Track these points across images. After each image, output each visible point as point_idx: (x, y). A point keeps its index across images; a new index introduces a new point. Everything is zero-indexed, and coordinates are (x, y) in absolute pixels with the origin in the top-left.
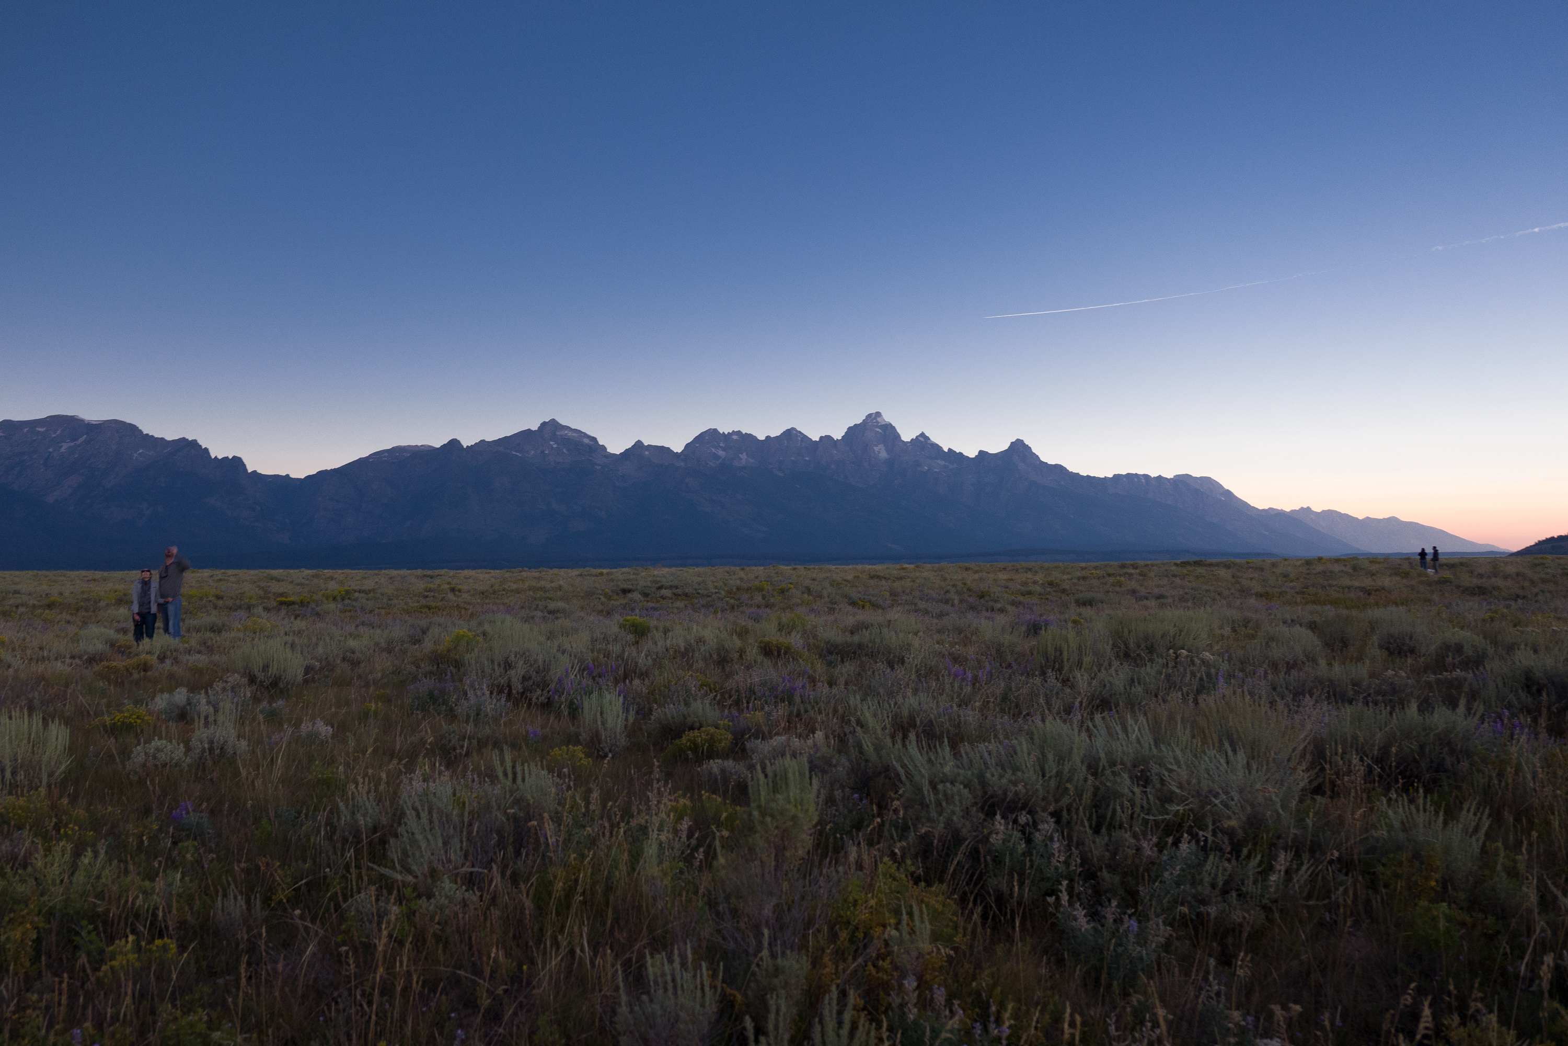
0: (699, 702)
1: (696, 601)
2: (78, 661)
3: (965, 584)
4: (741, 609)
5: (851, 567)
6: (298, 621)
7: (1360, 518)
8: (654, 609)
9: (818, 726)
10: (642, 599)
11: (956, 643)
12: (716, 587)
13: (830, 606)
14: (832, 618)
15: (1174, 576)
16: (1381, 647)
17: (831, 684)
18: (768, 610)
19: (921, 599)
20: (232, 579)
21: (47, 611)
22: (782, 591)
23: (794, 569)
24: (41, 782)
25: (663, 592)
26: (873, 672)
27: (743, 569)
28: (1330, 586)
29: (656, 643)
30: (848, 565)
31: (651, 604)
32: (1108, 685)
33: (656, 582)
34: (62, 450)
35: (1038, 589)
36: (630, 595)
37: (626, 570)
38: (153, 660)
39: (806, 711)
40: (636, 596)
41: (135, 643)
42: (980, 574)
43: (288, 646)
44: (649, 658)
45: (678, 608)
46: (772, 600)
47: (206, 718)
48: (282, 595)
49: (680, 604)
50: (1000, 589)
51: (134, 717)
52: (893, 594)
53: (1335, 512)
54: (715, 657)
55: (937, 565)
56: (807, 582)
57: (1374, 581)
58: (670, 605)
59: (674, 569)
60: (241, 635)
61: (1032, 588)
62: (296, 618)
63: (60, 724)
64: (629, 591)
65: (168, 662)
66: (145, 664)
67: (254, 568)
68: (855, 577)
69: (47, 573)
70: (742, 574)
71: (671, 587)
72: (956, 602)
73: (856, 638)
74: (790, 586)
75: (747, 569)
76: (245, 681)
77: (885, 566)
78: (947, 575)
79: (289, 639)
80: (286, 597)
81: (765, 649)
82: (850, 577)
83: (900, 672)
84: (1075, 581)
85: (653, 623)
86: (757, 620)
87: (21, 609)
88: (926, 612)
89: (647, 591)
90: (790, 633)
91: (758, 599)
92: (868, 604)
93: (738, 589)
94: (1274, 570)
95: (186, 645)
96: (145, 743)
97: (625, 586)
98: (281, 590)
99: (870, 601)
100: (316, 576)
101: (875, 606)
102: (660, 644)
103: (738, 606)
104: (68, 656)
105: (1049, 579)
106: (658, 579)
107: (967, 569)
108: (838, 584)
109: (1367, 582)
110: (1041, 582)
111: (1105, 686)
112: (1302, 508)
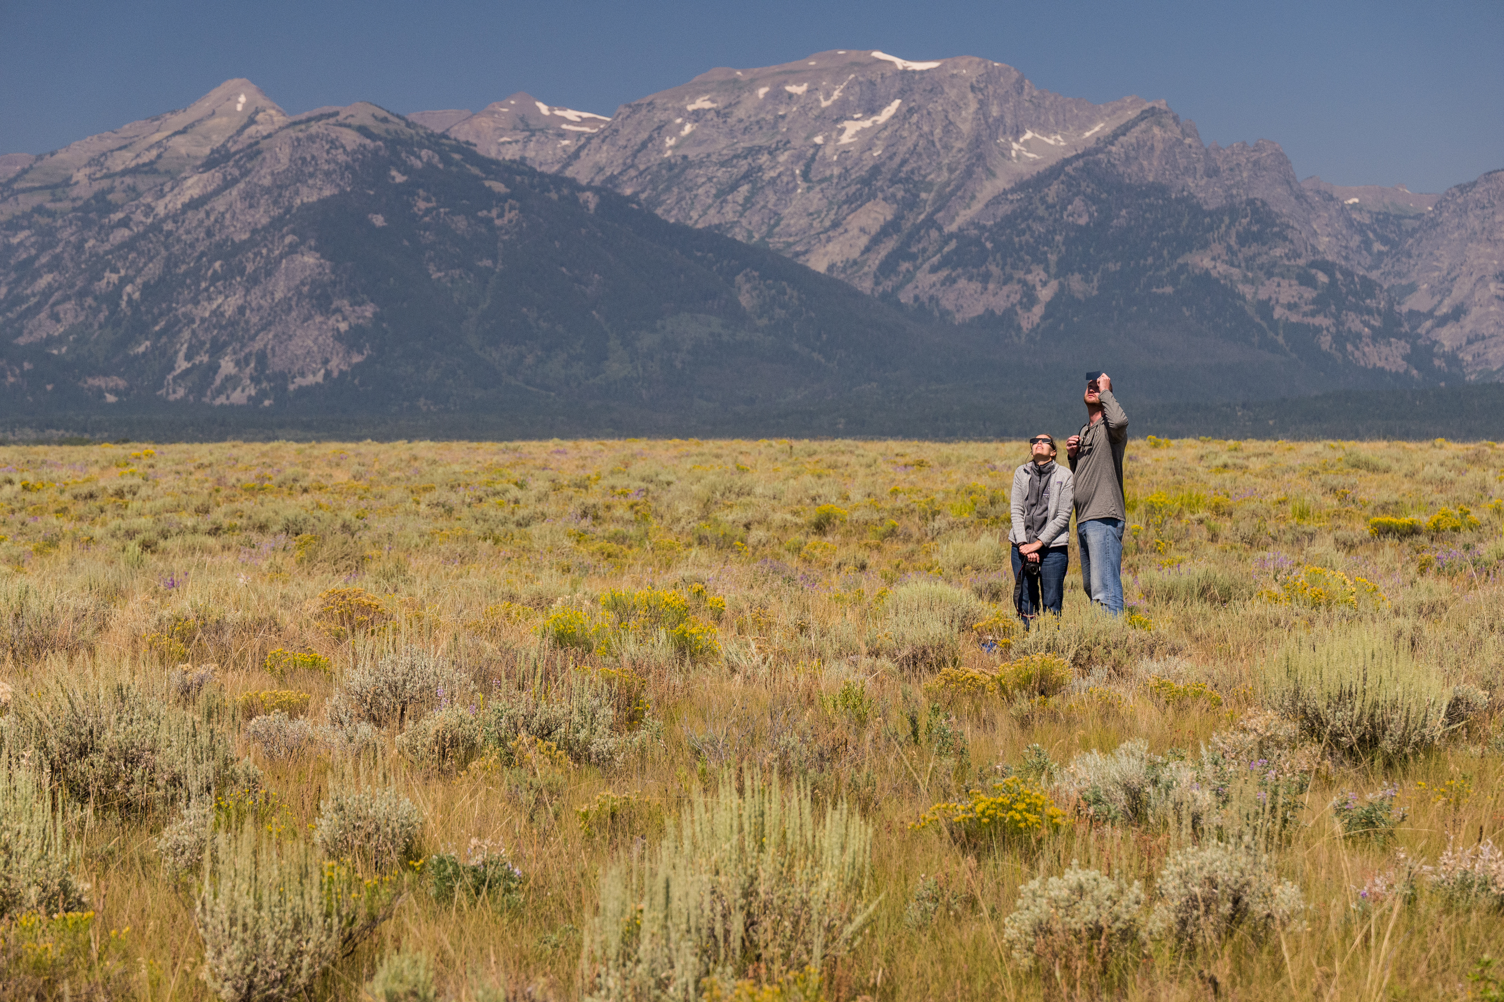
2: (885, 662)
6: (1428, 581)
20: (1256, 464)
21: (814, 539)
24: (809, 952)
34: (845, 139)
38: (1062, 666)
41: (1019, 624)
43: (1404, 642)
47: (1196, 819)
48: (1384, 508)
51: (1021, 806)
60: (1280, 610)
62: (1422, 571)
63: (851, 813)
65: (1099, 672)
66: (1043, 676)
67: (1312, 437)
69: (815, 445)
76: (1291, 728)
79: (1406, 624)
80: (1396, 514)
87: (758, 534)
95: (1144, 633)
96: (1050, 873)
98: (1384, 496)
100: (1476, 460)
104: (864, 650)
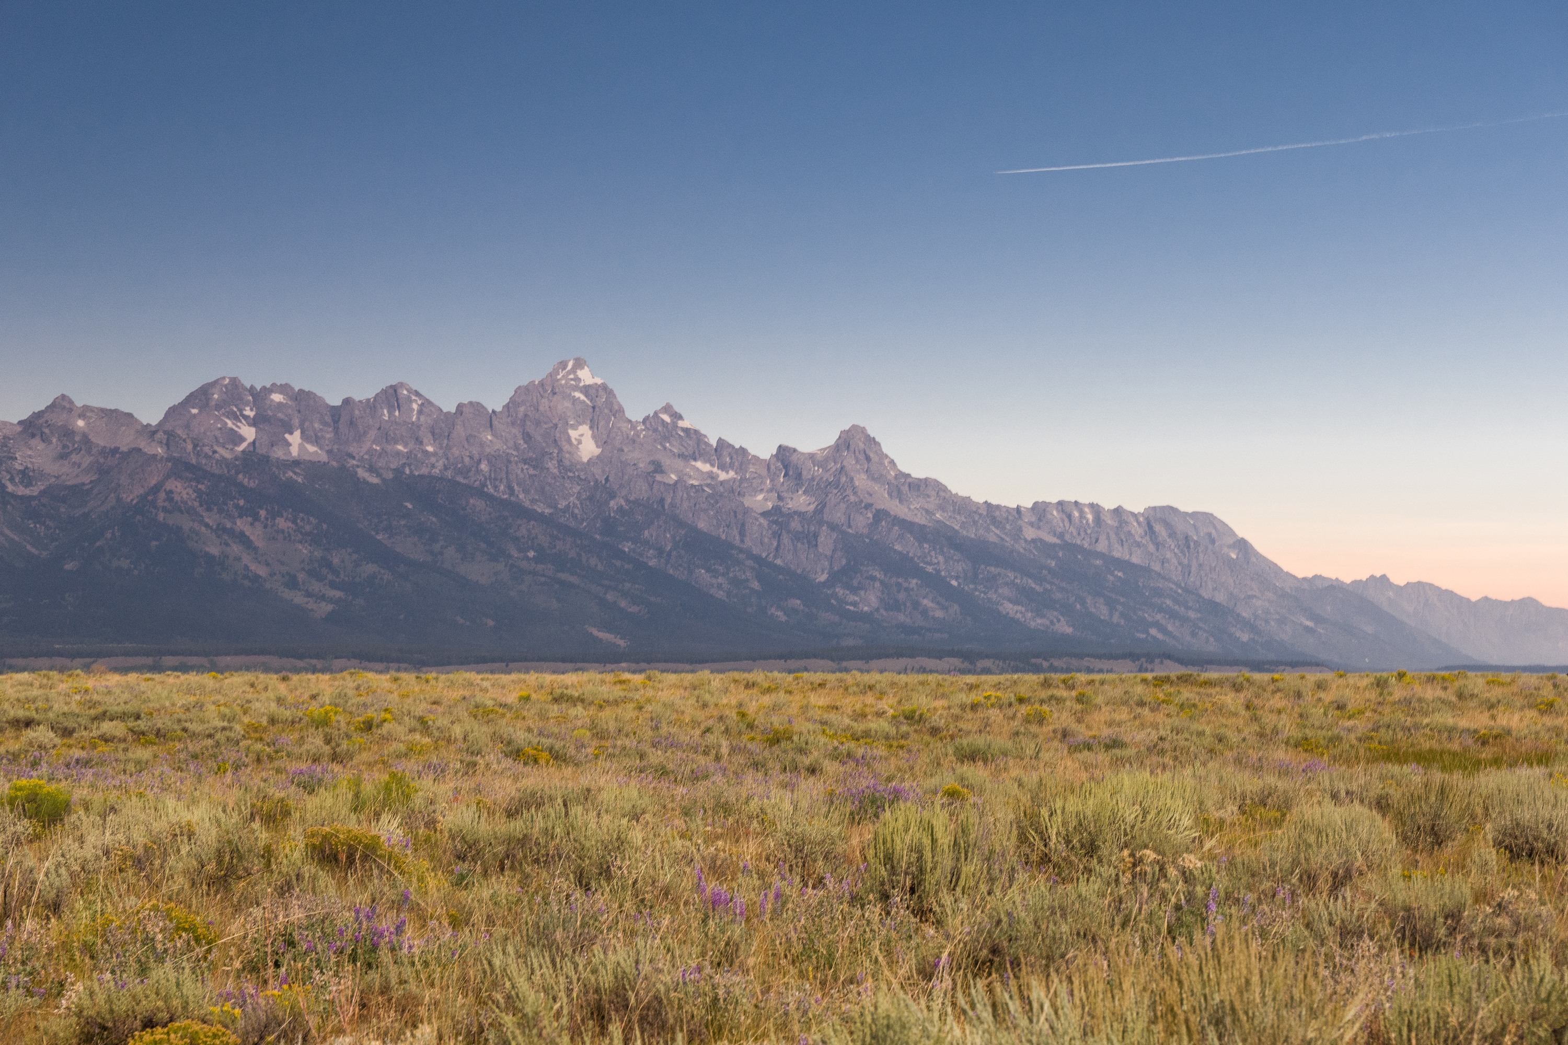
0: (168, 965)
1: (179, 746)
3: (743, 715)
4: (276, 764)
5: (514, 676)
7: (1474, 598)
8: (87, 763)
9: (422, 1011)
10: (57, 741)
11: (718, 837)
12: (223, 717)
13: (468, 759)
14: (467, 784)
15: (1141, 704)
16: (1498, 844)
17: (456, 923)
18: (336, 768)
19: (654, 745)
22: (368, 726)
23: (396, 680)
25: (107, 727)
26: (545, 898)
27: (284, 679)
28: (1417, 726)
29: (81, 840)
30: (509, 672)
31: (77, 753)
32: (1005, 919)
33: (93, 704)
35: (883, 725)
36: (29, 734)
37: (24, 676)
39: (402, 982)
40: (43, 734)
42: (774, 696)
44: (63, 871)
45: (138, 762)
46: (345, 745)
49: (142, 753)
50: (810, 726)
52: (600, 735)
53: (1431, 586)
54: (211, 867)
55: (689, 677)
56: (421, 709)
57: (1493, 717)
58: (121, 755)
59: (132, 677)
61: (873, 725)
64: (28, 723)
68: (521, 699)
70: (282, 688)
71: (123, 717)
72: (725, 751)
73: (517, 826)
74: (383, 715)
75: (295, 678)
77: (584, 677)
78: (707, 697)
81: (323, 851)
82: (512, 698)
83: (602, 898)
84: (956, 711)
85: (80, 793)
86: (310, 788)
88: (663, 772)
89: (70, 724)
90: (377, 815)
91: (315, 742)
92: (545, 755)
93: (273, 721)
94: (1322, 695)
97: (21, 714)
99: (551, 749)
101: (558, 757)
102: (91, 839)
103: (271, 759)
105: (907, 707)
106: (95, 697)
107: (749, 686)
108: (487, 712)
109: (1480, 721)
110: (891, 712)
111: (999, 922)
112: (1372, 577)
